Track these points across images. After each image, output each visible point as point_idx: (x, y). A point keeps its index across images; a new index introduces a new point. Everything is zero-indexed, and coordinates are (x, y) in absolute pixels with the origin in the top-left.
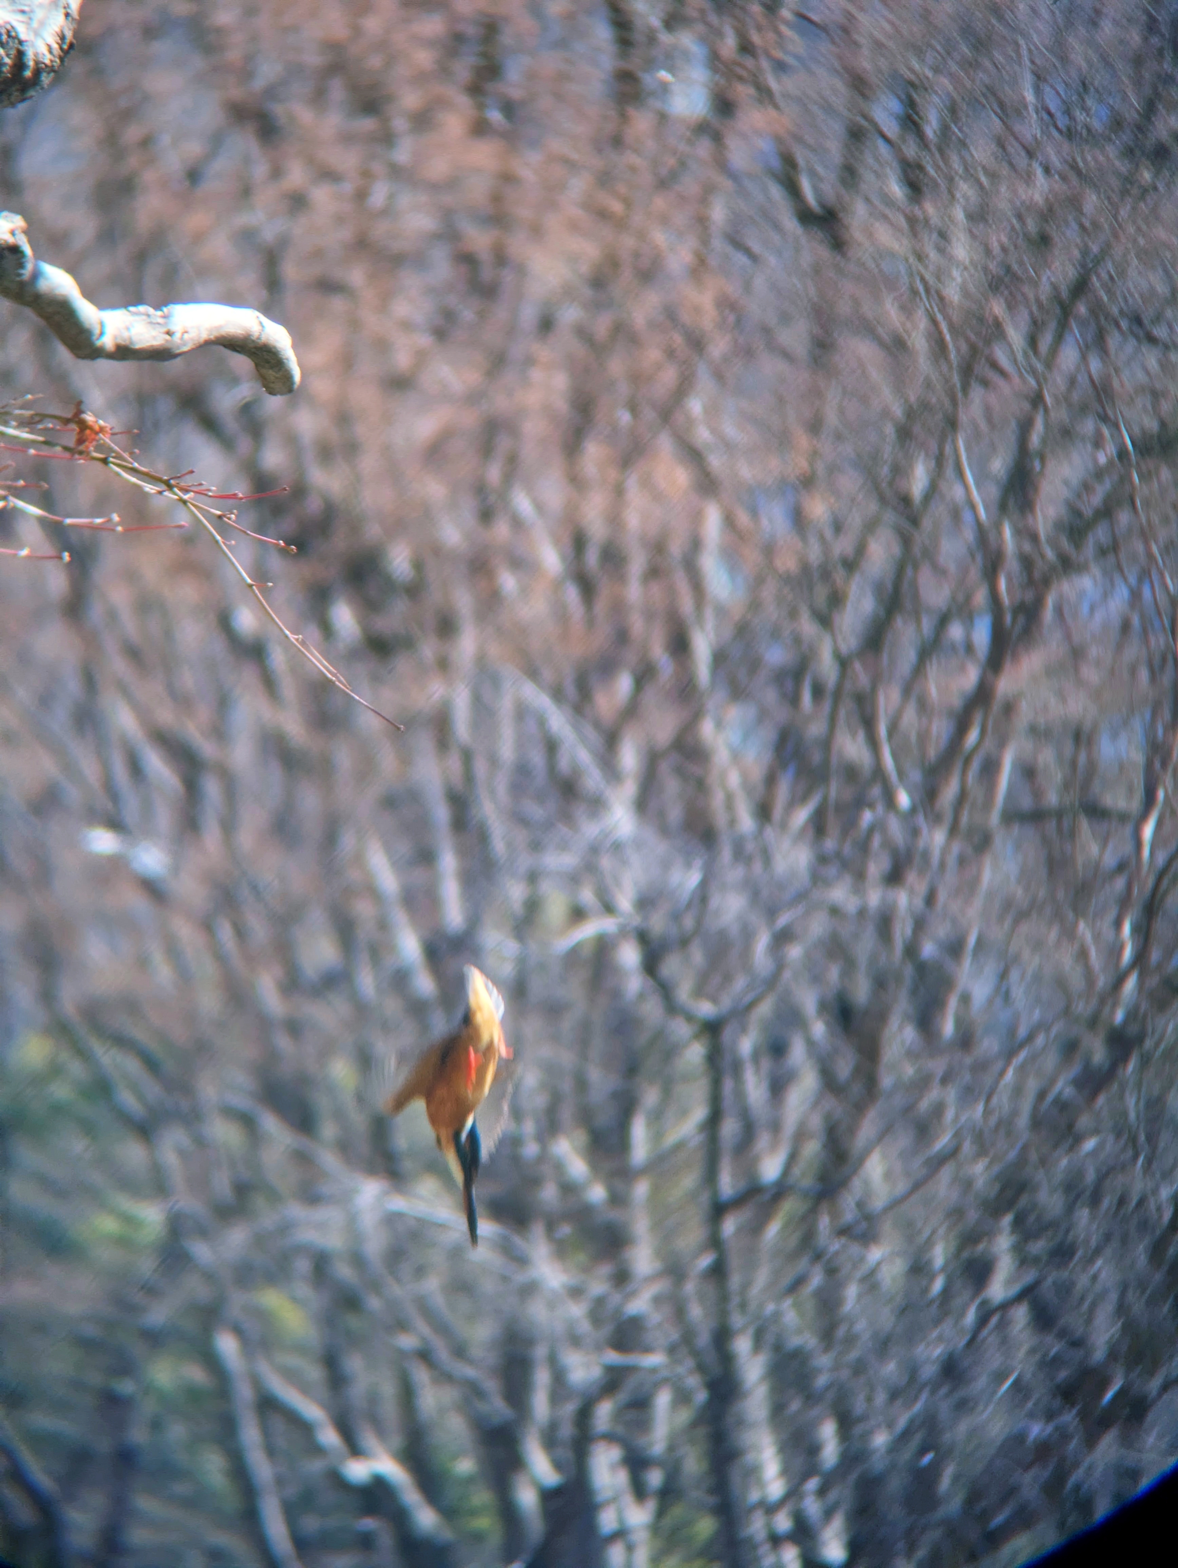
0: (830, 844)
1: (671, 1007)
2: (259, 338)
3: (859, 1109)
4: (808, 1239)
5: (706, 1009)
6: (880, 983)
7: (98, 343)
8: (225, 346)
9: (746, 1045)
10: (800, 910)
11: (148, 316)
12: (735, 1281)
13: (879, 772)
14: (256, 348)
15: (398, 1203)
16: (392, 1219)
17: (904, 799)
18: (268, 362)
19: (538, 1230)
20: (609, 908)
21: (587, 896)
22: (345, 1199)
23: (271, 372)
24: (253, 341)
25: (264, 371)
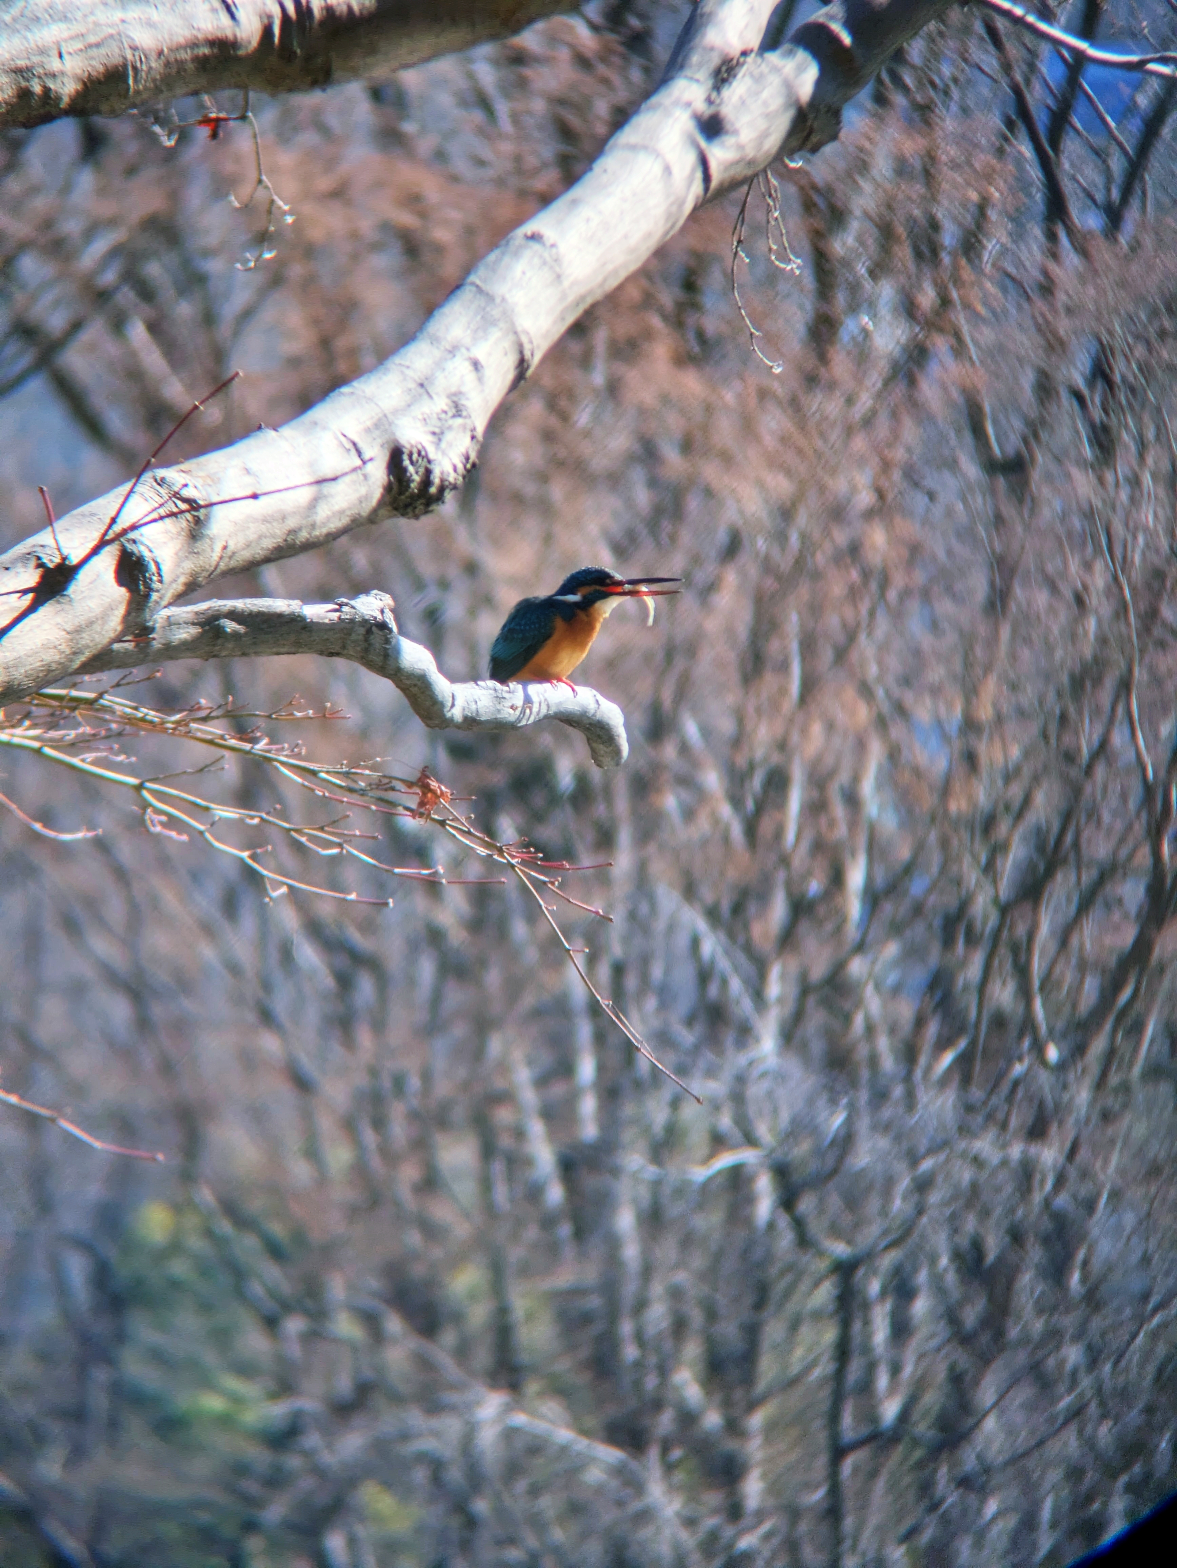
0: (977, 1093)
1: (804, 1241)
2: (594, 715)
3: (985, 1360)
4: (925, 1488)
5: (840, 1249)
6: (1016, 1236)
7: (449, 715)
8: (562, 721)
9: (874, 1287)
10: (942, 1157)
11: (495, 690)
12: (849, 1523)
13: (1028, 1024)
14: (590, 724)
15: (520, 1419)
16: (510, 1434)
17: (1053, 1053)
18: (599, 737)
19: (654, 1453)
20: (750, 1140)
21: (725, 1122)
22: (465, 1410)
23: (601, 746)
24: (589, 718)
25: (594, 745)
